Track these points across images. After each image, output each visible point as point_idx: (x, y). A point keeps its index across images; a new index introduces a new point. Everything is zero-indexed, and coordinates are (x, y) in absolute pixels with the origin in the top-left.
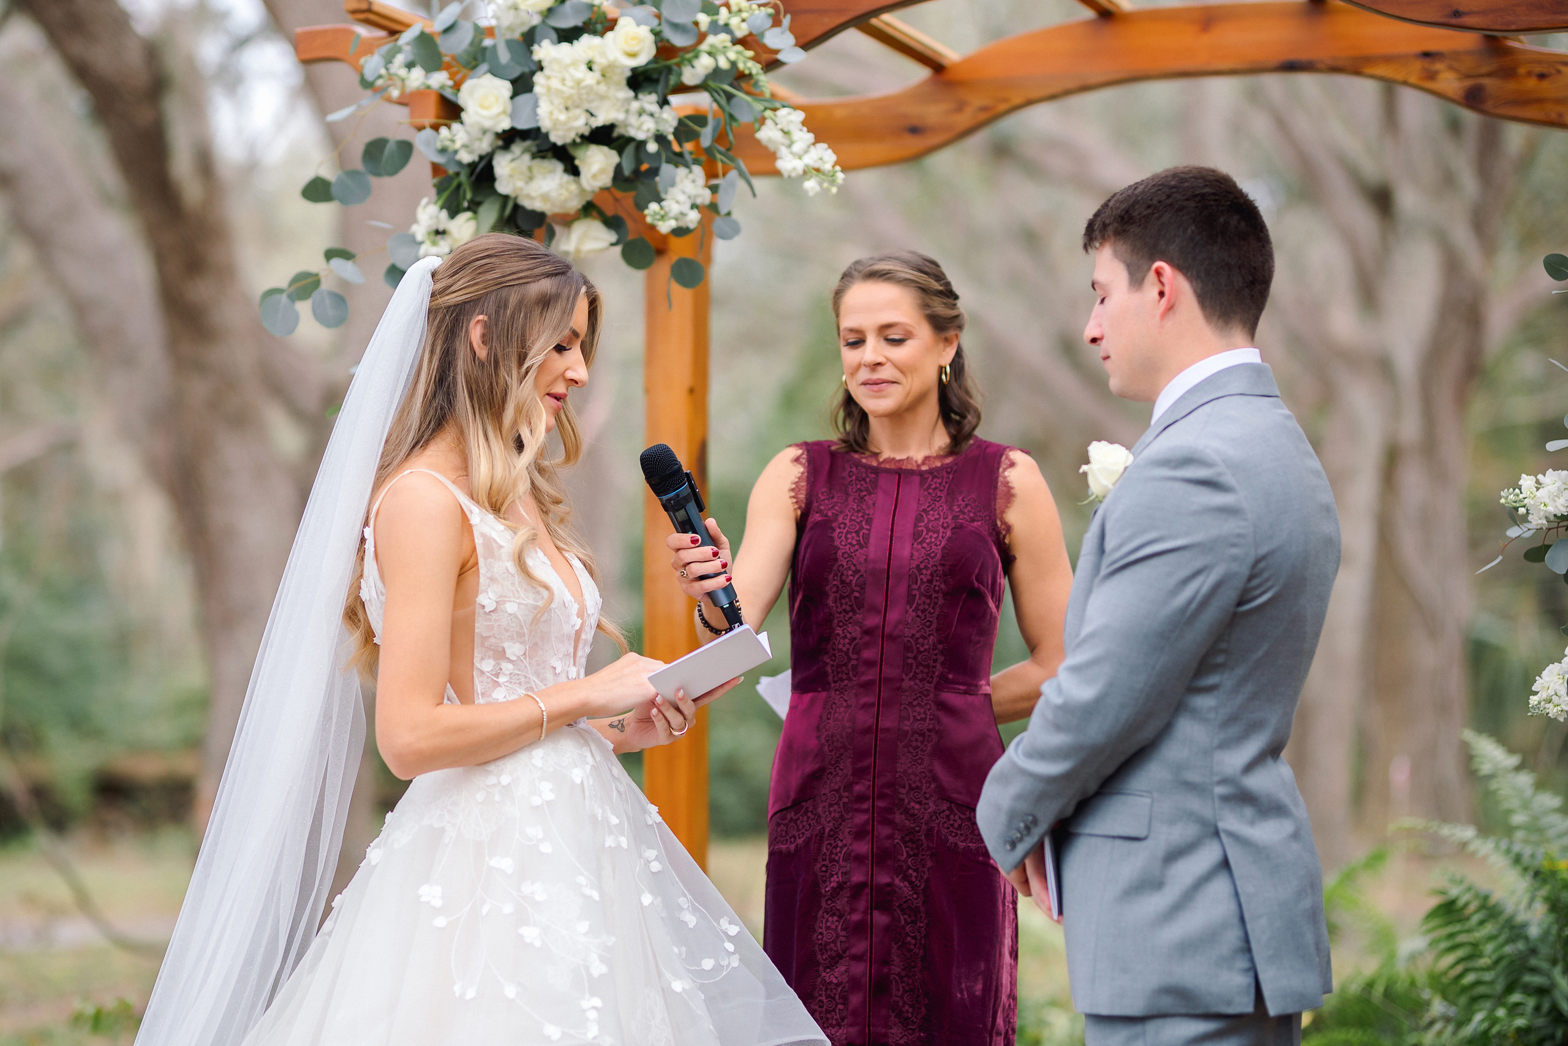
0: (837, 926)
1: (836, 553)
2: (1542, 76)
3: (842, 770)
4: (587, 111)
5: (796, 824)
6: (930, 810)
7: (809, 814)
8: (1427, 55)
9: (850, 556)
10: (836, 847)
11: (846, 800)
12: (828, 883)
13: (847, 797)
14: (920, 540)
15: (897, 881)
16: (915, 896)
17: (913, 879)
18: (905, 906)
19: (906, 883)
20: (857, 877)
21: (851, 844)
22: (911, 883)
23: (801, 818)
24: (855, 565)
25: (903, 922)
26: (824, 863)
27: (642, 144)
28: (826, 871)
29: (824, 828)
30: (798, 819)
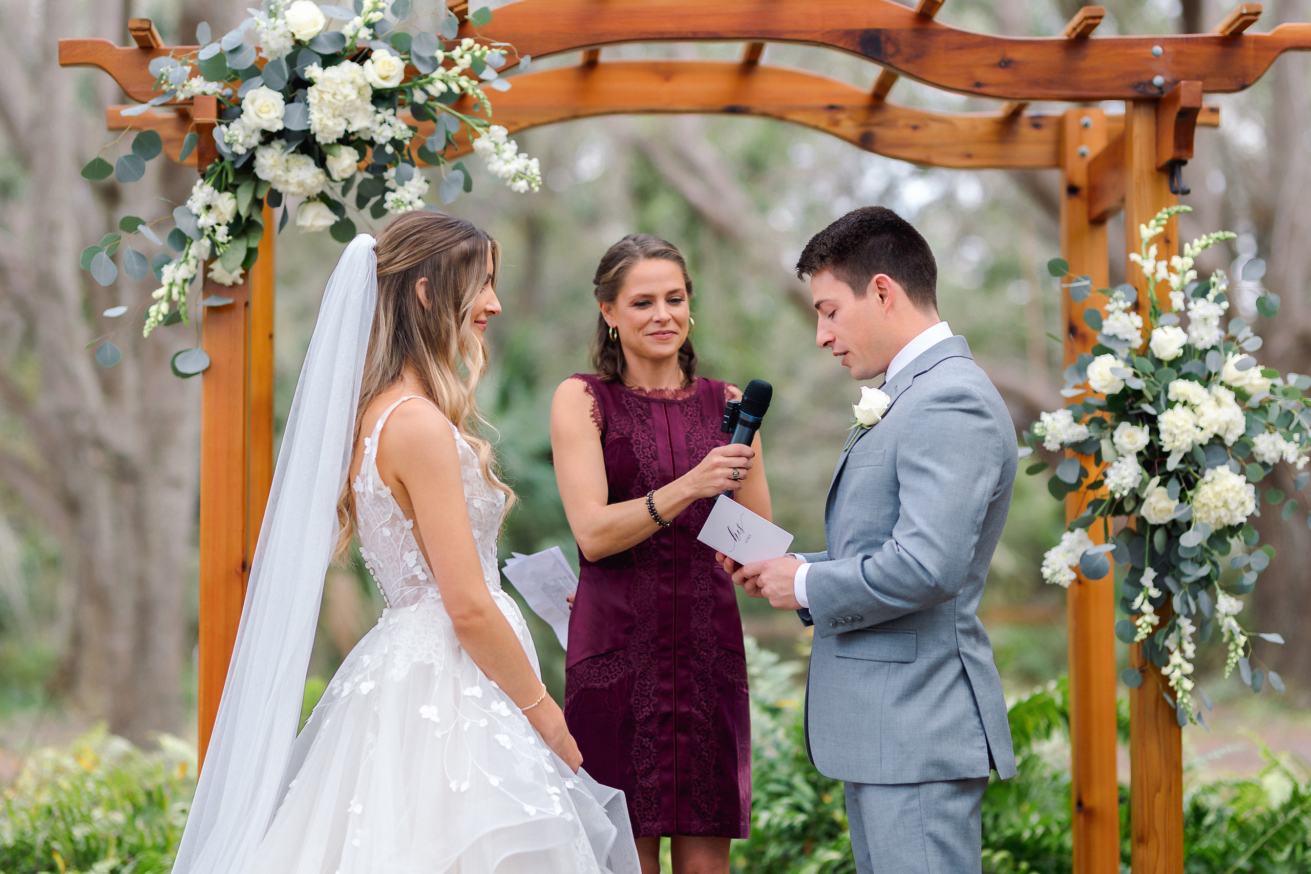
0: (650, 745)
1: (638, 464)
2: (915, 128)
3: (649, 627)
4: (346, 119)
5: (609, 668)
6: (714, 656)
7: (620, 661)
8: (832, 108)
9: (648, 467)
10: (646, 685)
11: (653, 650)
12: (640, 713)
13: (654, 648)
14: (694, 455)
15: (693, 710)
16: (706, 721)
17: (705, 708)
18: (700, 728)
19: (700, 712)
20: (665, 708)
21: (658, 684)
22: (703, 711)
23: (613, 663)
24: (652, 474)
25: (699, 741)
26: (637, 697)
27: (383, 147)
28: (638, 704)
29: (635, 672)
30: (610, 664)
